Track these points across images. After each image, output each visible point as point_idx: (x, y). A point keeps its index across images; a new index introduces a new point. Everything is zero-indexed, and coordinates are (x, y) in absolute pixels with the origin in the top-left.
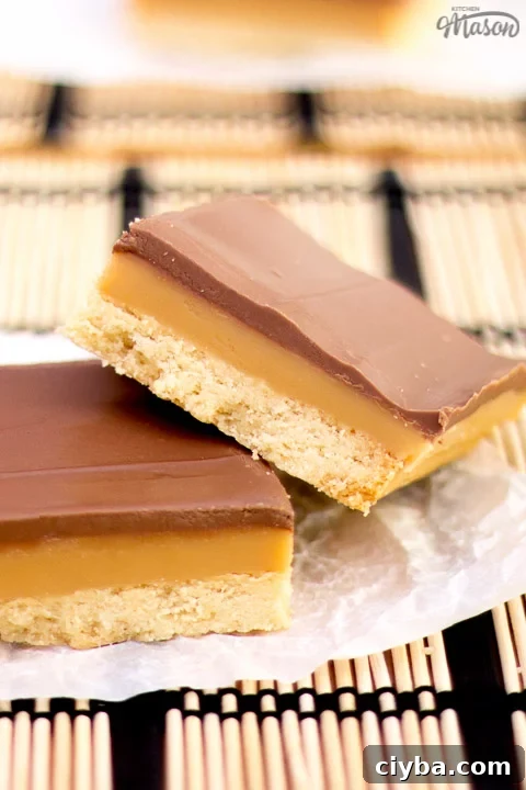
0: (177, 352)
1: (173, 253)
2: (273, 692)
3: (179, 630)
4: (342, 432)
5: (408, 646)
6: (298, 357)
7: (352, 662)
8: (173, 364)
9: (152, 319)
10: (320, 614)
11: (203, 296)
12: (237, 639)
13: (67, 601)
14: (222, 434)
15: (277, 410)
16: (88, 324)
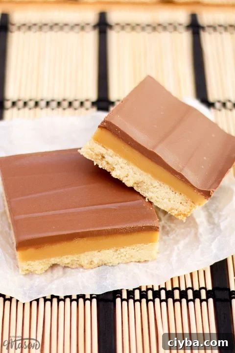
0: (120, 162)
1: (119, 129)
2: (152, 289)
3: (120, 261)
4: (177, 194)
5: (198, 271)
6: (162, 168)
7: (179, 277)
8: (119, 166)
9: (111, 150)
10: (168, 253)
11: (129, 144)
12: (140, 264)
13: (82, 255)
14: (135, 191)
15: (154, 185)
16: (89, 150)
